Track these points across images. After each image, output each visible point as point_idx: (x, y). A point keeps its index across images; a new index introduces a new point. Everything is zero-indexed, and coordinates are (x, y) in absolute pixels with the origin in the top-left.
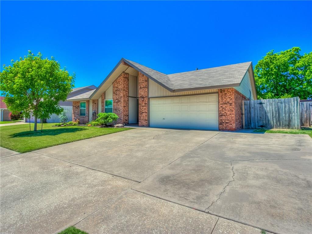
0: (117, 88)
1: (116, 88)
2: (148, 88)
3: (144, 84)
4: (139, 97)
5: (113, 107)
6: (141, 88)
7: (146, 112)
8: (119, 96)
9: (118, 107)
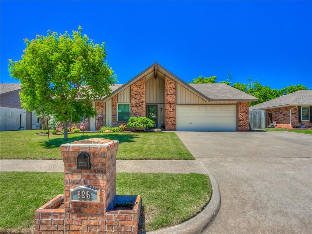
0: (137, 91)
1: (135, 91)
2: (176, 95)
3: (172, 91)
4: (166, 103)
5: (130, 112)
6: (168, 94)
7: (174, 118)
8: (140, 100)
9: (138, 111)
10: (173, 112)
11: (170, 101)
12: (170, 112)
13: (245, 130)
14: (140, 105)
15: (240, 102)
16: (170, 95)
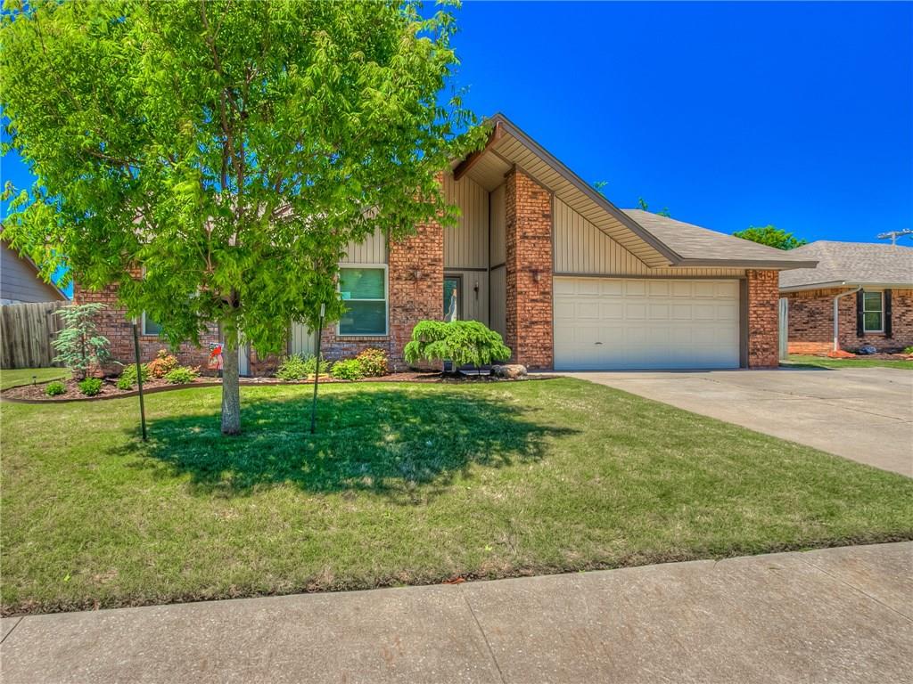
2: (551, 239)
4: (518, 267)
5: (386, 299)
6: (527, 238)
7: (547, 323)
8: (425, 256)
9: (417, 299)
10: (542, 301)
11: (531, 263)
12: (533, 301)
13: (768, 363)
14: (427, 275)
15: (754, 271)
16: (533, 241)
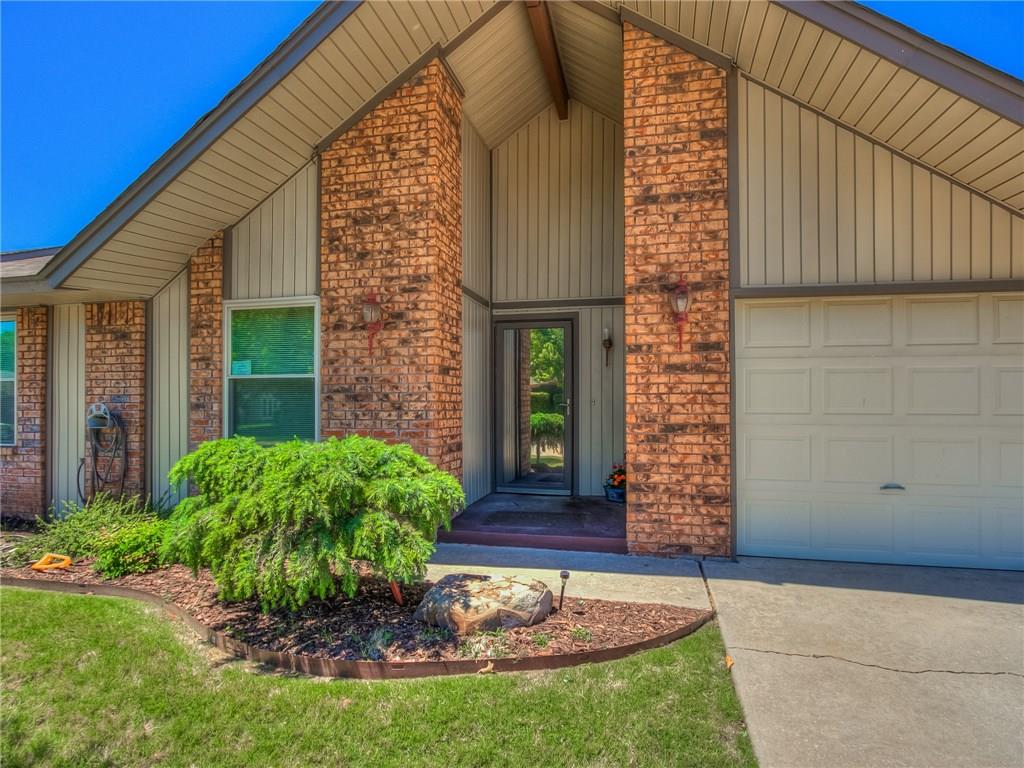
0: (370, 194)
1: (358, 196)
2: (729, 198)
3: (693, 165)
4: (630, 280)
5: (316, 374)
6: (654, 200)
7: (714, 428)
8: (395, 272)
9: (377, 371)
10: (698, 369)
11: (666, 267)
12: (671, 368)
14: (400, 316)
16: (673, 208)
